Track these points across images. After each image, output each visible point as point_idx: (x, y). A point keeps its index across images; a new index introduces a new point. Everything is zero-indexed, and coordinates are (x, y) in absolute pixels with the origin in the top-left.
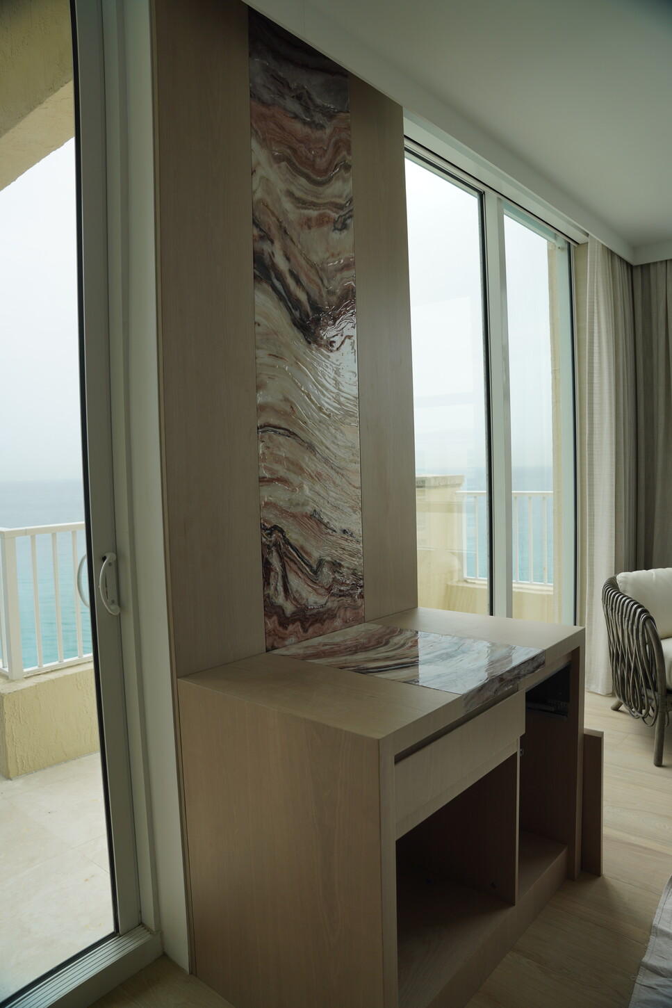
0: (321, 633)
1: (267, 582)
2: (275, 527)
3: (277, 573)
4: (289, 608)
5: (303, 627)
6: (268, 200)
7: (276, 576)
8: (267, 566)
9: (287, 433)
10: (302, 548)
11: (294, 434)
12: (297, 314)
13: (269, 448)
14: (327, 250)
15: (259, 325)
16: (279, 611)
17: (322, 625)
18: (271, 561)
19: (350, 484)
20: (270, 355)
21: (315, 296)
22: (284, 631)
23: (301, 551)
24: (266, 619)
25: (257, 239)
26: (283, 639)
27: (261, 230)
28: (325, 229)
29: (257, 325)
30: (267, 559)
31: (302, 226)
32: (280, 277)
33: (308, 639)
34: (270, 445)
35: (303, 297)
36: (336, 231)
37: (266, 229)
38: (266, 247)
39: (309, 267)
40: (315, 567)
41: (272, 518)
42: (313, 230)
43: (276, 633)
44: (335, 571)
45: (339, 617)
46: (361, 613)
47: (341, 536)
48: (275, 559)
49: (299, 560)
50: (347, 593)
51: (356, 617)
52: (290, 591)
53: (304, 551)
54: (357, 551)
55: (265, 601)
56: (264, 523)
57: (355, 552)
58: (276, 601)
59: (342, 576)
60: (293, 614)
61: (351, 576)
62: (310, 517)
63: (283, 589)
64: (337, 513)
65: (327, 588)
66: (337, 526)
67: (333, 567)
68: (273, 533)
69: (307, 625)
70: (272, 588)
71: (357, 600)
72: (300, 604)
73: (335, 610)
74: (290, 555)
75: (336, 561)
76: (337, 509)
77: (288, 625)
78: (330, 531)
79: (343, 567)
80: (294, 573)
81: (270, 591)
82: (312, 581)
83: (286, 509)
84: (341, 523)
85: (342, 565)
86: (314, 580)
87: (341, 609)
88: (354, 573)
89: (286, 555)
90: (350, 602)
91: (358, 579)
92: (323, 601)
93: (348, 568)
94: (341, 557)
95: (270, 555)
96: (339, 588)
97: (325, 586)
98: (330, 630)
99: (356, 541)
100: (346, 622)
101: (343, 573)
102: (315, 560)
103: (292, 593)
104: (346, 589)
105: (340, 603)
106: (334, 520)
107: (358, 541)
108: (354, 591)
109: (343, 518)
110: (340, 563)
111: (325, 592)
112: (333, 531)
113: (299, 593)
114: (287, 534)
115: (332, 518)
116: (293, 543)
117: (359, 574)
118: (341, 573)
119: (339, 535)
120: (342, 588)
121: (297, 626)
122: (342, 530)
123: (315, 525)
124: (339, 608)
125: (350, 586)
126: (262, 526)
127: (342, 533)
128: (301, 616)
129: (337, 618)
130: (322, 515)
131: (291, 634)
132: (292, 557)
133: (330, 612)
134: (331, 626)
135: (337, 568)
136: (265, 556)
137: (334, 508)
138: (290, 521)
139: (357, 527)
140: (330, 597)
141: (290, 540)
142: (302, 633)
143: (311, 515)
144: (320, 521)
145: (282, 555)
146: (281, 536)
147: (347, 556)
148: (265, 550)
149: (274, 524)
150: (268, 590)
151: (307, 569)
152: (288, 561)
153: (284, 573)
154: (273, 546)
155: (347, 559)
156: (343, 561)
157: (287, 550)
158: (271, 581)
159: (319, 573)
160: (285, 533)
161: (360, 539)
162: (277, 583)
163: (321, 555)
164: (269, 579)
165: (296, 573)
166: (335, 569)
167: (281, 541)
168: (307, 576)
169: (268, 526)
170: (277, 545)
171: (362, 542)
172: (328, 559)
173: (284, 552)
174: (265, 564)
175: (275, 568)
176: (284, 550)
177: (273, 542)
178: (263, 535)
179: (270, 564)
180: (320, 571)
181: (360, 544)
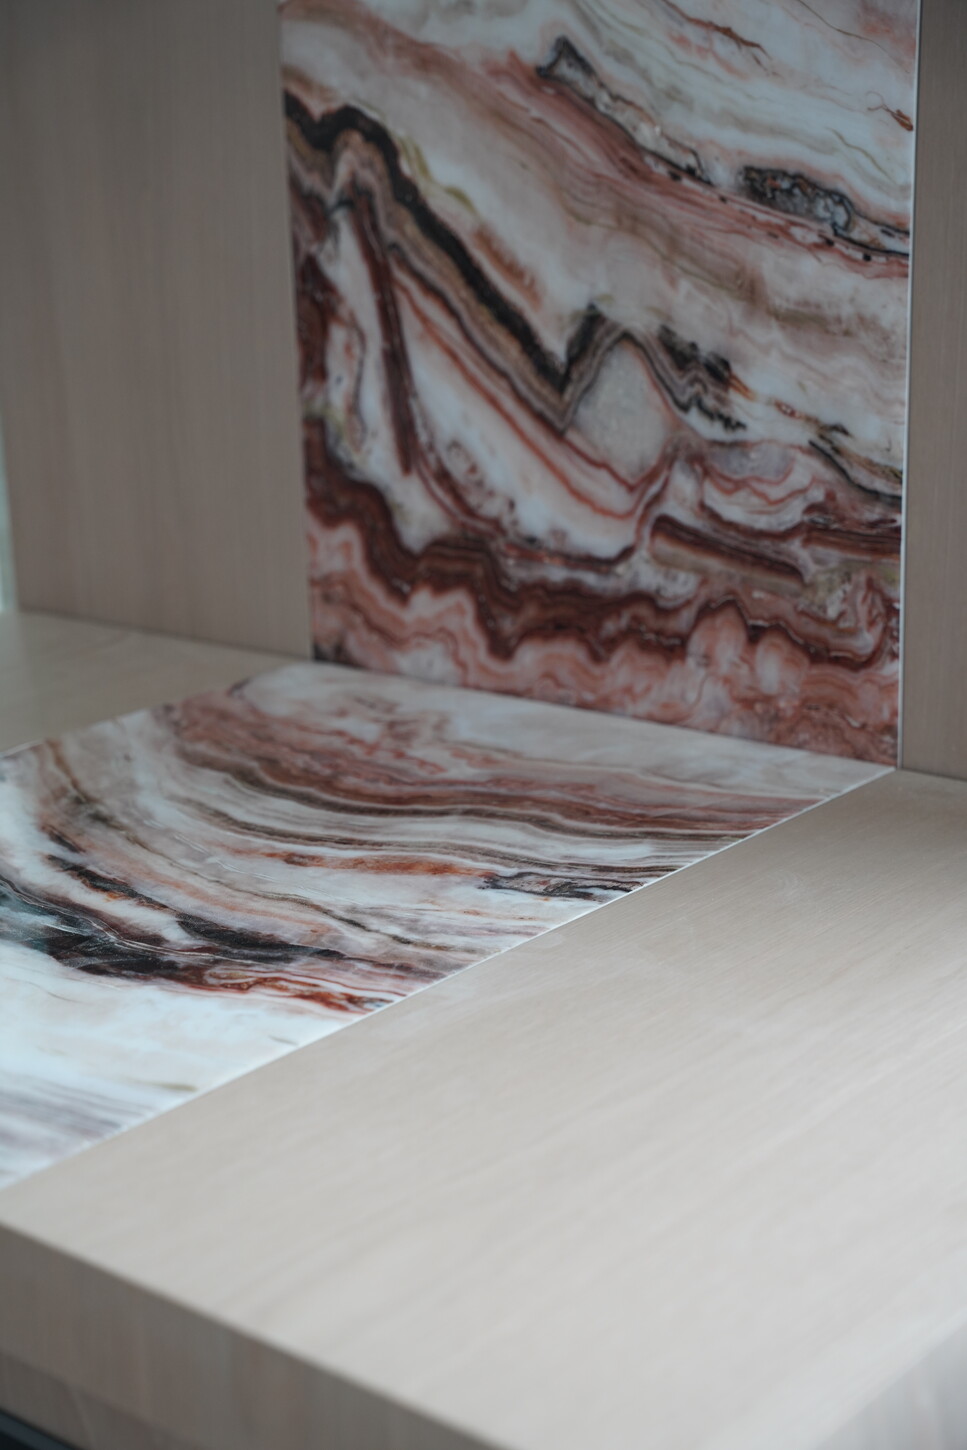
0: (589, 697)
1: (314, 367)
2: (348, 118)
3: (362, 337)
4: (418, 513)
5: (484, 618)
7: (357, 350)
8: (315, 302)
10: (485, 238)
16: (371, 509)
17: (596, 658)
18: (329, 271)
22: (393, 607)
23: (479, 256)
24: (314, 527)
30: (312, 260)
33: (518, 694)
40: (556, 344)
43: (359, 600)
44: (684, 399)
45: (708, 660)
46: (867, 699)
47: (737, 207)
48: (347, 269)
49: (465, 293)
50: (766, 547)
51: (831, 706)
52: (423, 438)
53: (497, 257)
54: (861, 319)
55: (308, 445)
56: (296, 90)
57: (839, 320)
58: (356, 458)
59: (734, 445)
60: (437, 545)
61: (802, 458)
62: (531, 80)
63: (388, 415)
64: (711, 65)
65: (632, 481)
66: (712, 142)
67: (674, 374)
68: (339, 144)
69: (508, 625)
70: (337, 395)
71: (842, 615)
72: (470, 512)
73: (674, 612)
74: (419, 265)
75: (693, 346)
76: (717, 37)
77: (414, 585)
78: (661, 170)
79: (744, 390)
80: (446, 359)
81: (327, 404)
82: (539, 417)
83: (404, 27)
84: (744, 125)
85: (735, 378)
86: (549, 414)
87: (719, 621)
88: (828, 445)
89: (404, 263)
90: (785, 607)
91: (855, 494)
92: (603, 540)
93: (779, 405)
94: (732, 332)
95: (329, 245)
96: (709, 502)
97: (616, 466)
98: (643, 707)
99: (859, 256)
100: (748, 703)
101: (740, 425)
102: (560, 318)
103: (431, 447)
104: (762, 523)
105: (718, 588)
106: (688, 104)
107: (869, 250)
108: (821, 551)
109: (766, 99)
110: (726, 365)
111: (615, 497)
112: (686, 173)
113: (468, 456)
114: (409, 160)
115: (673, 95)
116: (441, 205)
117: (871, 466)
118: (729, 423)
119: (723, 199)
120: (734, 509)
121: (454, 609)
122: (748, 170)
123: (564, 129)
124: (707, 611)
125: (793, 514)
126: (294, 108)
127: (740, 190)
128: (479, 571)
129: (691, 662)
130: (607, 66)
131: (430, 632)
132: (431, 275)
133: (643, 611)
134: (648, 689)
135: (698, 387)
136: (303, 246)
137: (692, 33)
138: (422, 89)
139: (874, 161)
140: (647, 531)
141: (422, 185)
142: (482, 654)
143: (539, 70)
144: (591, 101)
145: (384, 256)
146: (380, 166)
147: (776, 334)
148: (303, 219)
149: (340, 105)
150: (321, 395)
151: (514, 351)
152: (413, 288)
153: (391, 343)
154: (339, 204)
155: (774, 353)
156: (743, 359)
157: (405, 234)
158: (334, 364)
159: (582, 386)
160: (396, 154)
161: (890, 243)
162: (358, 381)
163: (597, 293)
164: (324, 355)
165: (455, 357)
166: (690, 391)
167: (377, 189)
168: (514, 389)
169: (316, 108)
170: (359, 206)
171: (904, 264)
172: (642, 323)
173: (394, 245)
174: (304, 281)
175: (352, 313)
176: (391, 234)
177: (338, 185)
178: (297, 152)
179: (326, 286)
180: (587, 379)
181: (894, 276)
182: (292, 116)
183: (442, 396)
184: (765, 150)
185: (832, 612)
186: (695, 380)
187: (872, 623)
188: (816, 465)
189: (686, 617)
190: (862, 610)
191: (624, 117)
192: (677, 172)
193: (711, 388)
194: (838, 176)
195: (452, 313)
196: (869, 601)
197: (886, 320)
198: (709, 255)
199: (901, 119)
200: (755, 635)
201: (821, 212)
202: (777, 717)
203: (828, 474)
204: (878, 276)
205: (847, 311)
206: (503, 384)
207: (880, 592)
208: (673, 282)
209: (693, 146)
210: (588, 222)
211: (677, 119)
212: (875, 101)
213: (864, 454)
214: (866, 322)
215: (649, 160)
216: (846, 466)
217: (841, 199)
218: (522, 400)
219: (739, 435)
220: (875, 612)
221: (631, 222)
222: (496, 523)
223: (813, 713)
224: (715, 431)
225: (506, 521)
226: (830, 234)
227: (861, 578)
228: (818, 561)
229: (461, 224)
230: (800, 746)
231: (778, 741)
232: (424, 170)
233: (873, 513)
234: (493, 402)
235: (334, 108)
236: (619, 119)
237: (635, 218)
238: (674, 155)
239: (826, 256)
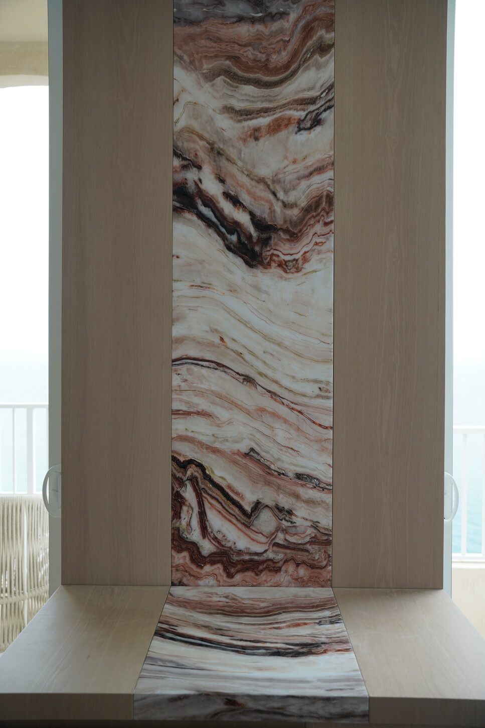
0: (255, 584)
1: (177, 515)
2: (191, 462)
3: (192, 509)
4: (207, 547)
5: (226, 569)
6: (196, 125)
7: (191, 512)
8: (178, 501)
9: (213, 365)
10: (229, 487)
11: (224, 366)
12: (234, 238)
13: (186, 380)
14: (286, 158)
15: (178, 257)
16: (193, 549)
17: (257, 575)
18: (183, 494)
19: (314, 422)
20: (193, 286)
21: (262, 211)
22: (198, 570)
23: (228, 490)
24: (174, 553)
25: (178, 170)
26: (197, 578)
27: (184, 159)
28: (283, 134)
29: (175, 257)
30: (178, 492)
31: (245, 140)
32: (209, 202)
33: (234, 586)
34: (188, 377)
35: (243, 218)
36: (302, 132)
37: (192, 157)
38: (191, 176)
39: (254, 183)
40: (248, 508)
41: (187, 452)
42: (262, 141)
43: (187, 569)
44: (281, 518)
45: (286, 571)
46: (325, 574)
47: (294, 481)
48: (189, 494)
49: (224, 498)
50: (301, 547)
51: (316, 577)
52: (210, 530)
53: (233, 491)
54: (322, 501)
55: (173, 534)
56: (175, 455)
57: (317, 501)
58: (188, 536)
59: (293, 526)
60: (212, 555)
61: (309, 528)
62: (243, 456)
63: (199, 526)
64: (288, 454)
65: (267, 536)
66: (288, 468)
67: (279, 513)
68: (188, 467)
69: (233, 570)
70: (184, 523)
71: (319, 558)
72: (223, 546)
73: (278, 562)
74: (210, 493)
75: (283, 507)
76: (289, 449)
77: (205, 564)
78: (276, 473)
79: (296, 516)
80: (217, 513)
81: (180, 524)
82: (243, 524)
83: (209, 444)
84: (295, 465)
85: (294, 513)
86: (246, 523)
87: (289, 563)
88: (315, 525)
89: (206, 492)
90: (305, 558)
91: (321, 534)
92: (259, 549)
93: (304, 518)
94: (293, 505)
95: (183, 489)
96: (287, 539)
97: (263, 533)
98: (269, 584)
99: (321, 490)
100: (297, 579)
101: (294, 522)
102: (249, 503)
103: (212, 532)
104: (300, 542)
105: (289, 556)
106: (283, 461)
107: (323, 489)
108: (314, 546)
109: (300, 460)
110: (291, 511)
111: (263, 539)
112: (281, 474)
113: (222, 534)
114: (209, 471)
115: (279, 459)
116: (216, 480)
117: (325, 529)
118: (292, 522)
119: (291, 479)
120: (292, 539)
121: (218, 569)
122: (297, 474)
123: (251, 465)
124: (286, 561)
125: (308, 539)
126: (174, 459)
127: (295, 478)
128: (225, 559)
129: (282, 572)
130: (263, 454)
131: (208, 575)
132: (214, 495)
133: (270, 563)
134: (271, 580)
135: (284, 516)
136: (176, 489)
137: (283, 448)
138: (214, 456)
139: (324, 473)
140: (271, 546)
141: (212, 476)
142: (225, 578)
143: (245, 454)
144: (259, 460)
145: (200, 491)
146: (200, 471)
147: (303, 505)
148: (175, 483)
149: (189, 459)
150: (178, 522)
151: (237, 510)
152: (208, 497)
153: (201, 510)
154: (187, 480)
155: (303, 508)
156: (295, 510)
157: (207, 486)
158: (183, 515)
159: (255, 517)
160: (205, 469)
161: (328, 487)
162: (190, 518)
163: (259, 497)
164: (180, 513)
165: (220, 512)
166: (283, 516)
167: (199, 476)
168: (236, 518)
169: (182, 459)
170: (193, 480)
171: (331, 491)
172: (271, 503)
173: (203, 488)
174: (175, 497)
175: (189, 504)
176: (202, 486)
177: (187, 476)
178: (175, 469)
179: (182, 497)
180: (256, 515)
181: (328, 493)
182: (174, 461)
183: (216, 521)
184: (300, 470)
185: (316, 558)
186: (284, 514)
187: (325, 559)
188: (313, 530)
189: (280, 564)
190: (323, 557)
191: (267, 463)
192: (279, 474)
193: (287, 515)
194: (317, 475)
195: (220, 503)
196: (325, 555)
197: (327, 501)
198: (287, 490)
199: (329, 465)
200: (298, 565)
201: (313, 482)
202: (303, 582)
203: (315, 531)
204: (326, 493)
205: (319, 500)
206: (234, 517)
207: (327, 553)
208: (278, 495)
209: (284, 469)
210: (257, 483)
211: (279, 464)
212: (324, 462)
213: (323, 526)
215: (273, 472)
216: (319, 529)
217: (317, 479)
218: (238, 520)
219: (295, 524)
220: (326, 557)
221: (268, 483)
222: (230, 548)
223: (312, 579)
224: (289, 524)
225: (233, 548)
226: (315, 486)
227: (323, 550)
228: (313, 548)
229: (223, 484)
230: (309, 587)
231: (304, 586)
232: (213, 472)
233: (325, 538)
234: (230, 521)
235: (187, 459)
236: (266, 464)
237: (269, 483)
238: (279, 471)
239: (314, 490)
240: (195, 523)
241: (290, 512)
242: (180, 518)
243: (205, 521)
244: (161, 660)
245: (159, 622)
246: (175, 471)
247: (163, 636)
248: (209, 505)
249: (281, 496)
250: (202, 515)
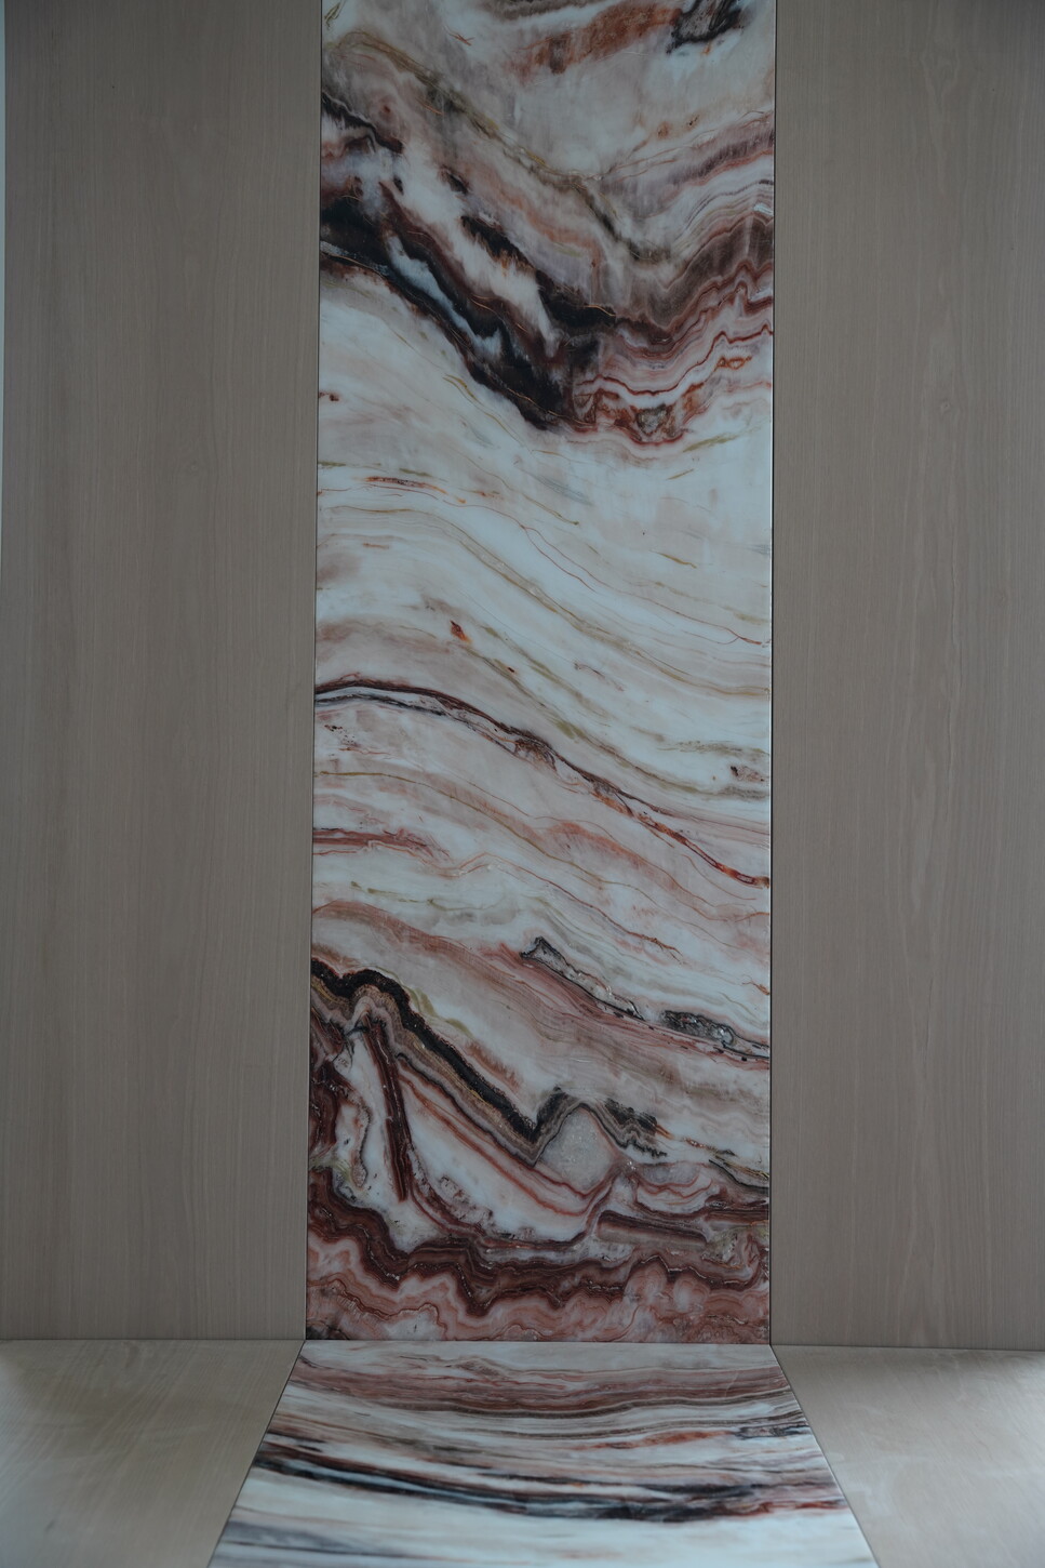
0: (548, 1332)
1: (324, 1130)
2: (368, 977)
3: (369, 1113)
4: (411, 1226)
5: (464, 1291)
6: (387, 27)
7: (364, 1122)
8: (328, 1091)
9: (430, 702)
10: (476, 1049)
11: (461, 705)
12: (492, 346)
13: (356, 745)
14: (638, 120)
15: (333, 398)
16: (369, 1227)
17: (554, 1306)
18: (344, 1071)
19: (717, 866)
20: (375, 479)
21: (572, 271)
22: (385, 1292)
23: (471, 1060)
24: (315, 1243)
25: (336, 152)
26: (381, 1314)
27: (353, 122)
28: (632, 52)
29: (326, 399)
30: (328, 1066)
31: (524, 71)
32: (424, 245)
33: (489, 1339)
34: (361, 737)
35: (519, 291)
36: (686, 48)
37: (373, 116)
38: (372, 169)
39: (548, 192)
40: (529, 1111)
41: (355, 949)
42: (572, 72)
43: (352, 1290)
44: (623, 1141)
45: (639, 1297)
46: (752, 1305)
47: (660, 1032)
48: (360, 1069)
49: (461, 1084)
50: (681, 1224)
51: (724, 1314)
52: (418, 1176)
53: (485, 1061)
54: (741, 1092)
55: (313, 1188)
56: (322, 959)
57: (727, 1093)
58: (357, 1193)
59: (660, 1164)
60: (427, 1247)
61: (704, 1170)
62: (517, 960)
63: (389, 1163)
64: (643, 957)
65: (584, 1192)
66: (644, 997)
67: (617, 1127)
68: (359, 992)
69: (484, 1293)
70: (344, 1153)
71: (732, 1258)
72: (457, 1222)
73: (616, 1269)
74: (422, 1066)
75: (631, 1110)
76: (647, 943)
77: (404, 1276)
78: (610, 1011)
79: (666, 1134)
80: (441, 1125)
81: (335, 1158)
82: (515, 1157)
83: (418, 925)
84: (665, 989)
85: (659, 1127)
86: (522, 1155)
87: (647, 1272)
88: (721, 1162)
89: (409, 1065)
90: (694, 1258)
91: (739, 1188)
92: (562, 1230)
93: (689, 1141)
94: (657, 1101)
95: (344, 1055)
96: (640, 1200)
97: (573, 1184)
98: (590, 1334)
99: (740, 1058)
100: (669, 1320)
101: (662, 1153)
102: (533, 1096)
103: (425, 1182)
104: (678, 1210)
105: (646, 1253)
106: (628, 976)
107: (745, 1056)
108: (717, 1223)
109: (675, 974)
110: (653, 1120)
111: (572, 1203)
112: (625, 1013)
113: (455, 1186)
114: (418, 1005)
115: (618, 971)
116: (439, 1029)
117: (748, 1171)
118: (654, 1153)
119: (651, 1028)
120: (659, 1203)
121: (442, 1288)
122: (668, 1012)
123: (538, 987)
124: (639, 1267)
125: (700, 1202)
126: (318, 969)
127: (663, 1023)
128: (462, 1259)
129: (626, 1299)
130: (570, 953)
131: (412, 1307)
132: (431, 1072)
133: (592, 1271)
134: (594, 1321)
135: (633, 1133)
136: (322, 1056)
137: (630, 939)
138: (431, 962)
139: (747, 1009)
140: (595, 1222)
141: (427, 1018)
142: (462, 1316)
143: (522, 954)
144: (562, 973)
145: (392, 1061)
146: (392, 1005)
147: (687, 1101)
148: (322, 1039)
149: (362, 969)
150: (329, 1153)
151: (497, 1116)
152: (415, 1080)
153: (395, 1116)
154: (356, 1029)
155: (686, 1112)
156: (665, 1116)
157: (411, 1047)
158: (343, 1132)
159: (548, 1137)
160: (407, 999)
161: (757, 1051)
162: (364, 1142)
163: (561, 1081)
164: (334, 1126)
165: (448, 1123)
166: (628, 1136)
167: (389, 1020)
168: (495, 1140)
169: (341, 971)
170: (372, 1029)
171: (767, 1063)
172: (594, 1098)
173: (401, 1054)
174: (320, 1078)
175: (361, 1098)
176: (399, 1048)
177: (355, 1018)
178: (321, 996)
179: (341, 1081)
180: (552, 1133)
181: (760, 1068)
182: (318, 976)
183: (435, 1148)
184: (678, 1002)
185: (725, 1258)
186: (633, 1129)
187: (751, 1262)
188: (714, 1174)
189: (624, 1272)
190: (745, 1255)
191: (585, 982)
192: (619, 1012)
193: (642, 1133)
194: (725, 1017)
195: (448, 1096)
196: (749, 1248)
197: (756, 1092)
198: (641, 1058)
199: (761, 988)
200: (672, 1278)
201: (715, 1035)
202: (688, 1326)
203: (723, 1179)
204: (751, 1069)
205: (732, 1088)
206: (487, 1138)
207: (756, 1242)
208: (616, 1074)
209: (631, 999)
210: (555, 1040)
211: (620, 984)
212: (747, 980)
213: (744, 1165)
214: (745, 1094)
215: (601, 1006)
216: (733, 1173)
217: (728, 1029)
218: (500, 1146)
219: (662, 1159)
220: (753, 1255)
221: (587, 1040)
222: (478, 1227)
223: (713, 1320)
224: (647, 1158)
225: (485, 1225)
226: (721, 1047)
227: (745, 1235)
228: (715, 1229)
229: (458, 1042)
230: (703, 1342)
231: (689, 1340)
232: (429, 1008)
233: (751, 1198)
234: (478, 1149)
235: (356, 970)
236: (581, 982)
237: (590, 1038)
238: (618, 1003)
239: (718, 1059)
240: (377, 1154)
241: (649, 1124)
242: (334, 1139)
243: (405, 1149)
244: (270, 1531)
245: (270, 1432)
246: (319, 1004)
247: (279, 1468)
248: (419, 1104)
249: (624, 1076)
250: (398, 1132)
